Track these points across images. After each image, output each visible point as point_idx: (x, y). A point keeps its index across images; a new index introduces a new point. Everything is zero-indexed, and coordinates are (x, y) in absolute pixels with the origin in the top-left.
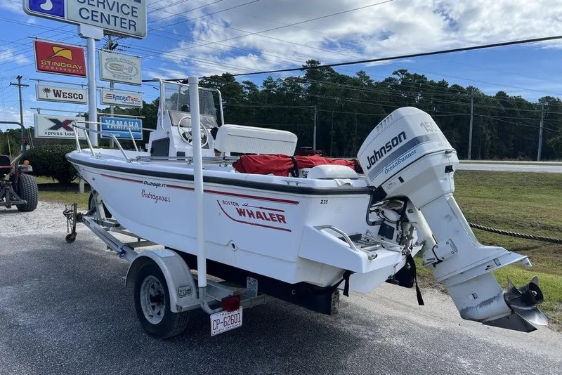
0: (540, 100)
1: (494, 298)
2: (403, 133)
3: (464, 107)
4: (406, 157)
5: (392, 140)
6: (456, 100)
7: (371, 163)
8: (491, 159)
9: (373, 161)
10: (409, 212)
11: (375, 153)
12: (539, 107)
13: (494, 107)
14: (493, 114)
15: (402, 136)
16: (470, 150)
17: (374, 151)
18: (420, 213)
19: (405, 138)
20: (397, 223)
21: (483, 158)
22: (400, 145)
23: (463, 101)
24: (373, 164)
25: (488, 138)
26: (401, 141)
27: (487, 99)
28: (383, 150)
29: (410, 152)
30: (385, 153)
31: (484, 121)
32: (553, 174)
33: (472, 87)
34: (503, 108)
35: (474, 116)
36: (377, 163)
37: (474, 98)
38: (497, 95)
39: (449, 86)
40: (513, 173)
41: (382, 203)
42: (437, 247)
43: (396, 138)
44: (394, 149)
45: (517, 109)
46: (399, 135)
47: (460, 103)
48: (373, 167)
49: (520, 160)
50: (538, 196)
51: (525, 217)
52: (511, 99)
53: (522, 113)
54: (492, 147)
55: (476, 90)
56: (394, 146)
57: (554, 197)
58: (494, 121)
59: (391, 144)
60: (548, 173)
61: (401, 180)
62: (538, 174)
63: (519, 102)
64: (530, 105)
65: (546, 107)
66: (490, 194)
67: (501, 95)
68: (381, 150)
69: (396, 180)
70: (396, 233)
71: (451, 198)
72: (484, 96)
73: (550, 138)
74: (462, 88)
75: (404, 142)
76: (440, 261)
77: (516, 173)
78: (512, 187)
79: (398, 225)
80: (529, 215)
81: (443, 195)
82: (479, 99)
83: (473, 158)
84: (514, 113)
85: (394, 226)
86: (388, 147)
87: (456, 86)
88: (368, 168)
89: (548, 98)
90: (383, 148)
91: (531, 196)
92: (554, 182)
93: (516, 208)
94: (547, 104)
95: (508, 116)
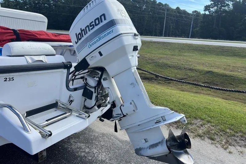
0: (192, 12)
1: (159, 142)
2: (104, 15)
3: (163, 13)
4: (105, 36)
5: (95, 20)
6: (160, 9)
7: (79, 39)
8: (172, 37)
9: (80, 38)
10: (104, 80)
11: (82, 31)
12: (192, 15)
13: (175, 14)
14: (174, 17)
15: (103, 17)
16: (164, 32)
17: (81, 29)
18: (113, 80)
19: (105, 19)
20: (95, 88)
21: (169, 36)
22: (101, 24)
23: (162, 10)
24: (80, 39)
25: (171, 27)
26: (102, 22)
27: (172, 10)
28: (87, 28)
29: (109, 31)
30: (89, 31)
31: (170, 20)
32: (195, 45)
33: (166, 4)
34: (178, 14)
35: (166, 17)
36: (83, 39)
37: (167, 9)
38: (176, 8)
39: (157, 3)
40: (180, 43)
41: (87, 71)
42: (123, 106)
43: (98, 19)
44: (96, 28)
45: (184, 15)
46: (101, 16)
47: (161, 11)
48: (80, 42)
49: (183, 38)
50: (188, 54)
51: (182, 64)
52: (182, 10)
53: (185, 17)
54: (173, 32)
55: (168, 5)
56: (96, 25)
57: (194, 55)
58: (174, 20)
59: (94, 23)
60: (193, 44)
61: (101, 54)
62: (189, 44)
63: (185, 12)
64: (188, 14)
65: (194, 15)
66: (170, 53)
67: (178, 8)
68: (86, 28)
69: (96, 53)
70: (94, 95)
71: (135, 70)
72: (171, 8)
73: (195, 29)
74: (162, 4)
75: (104, 22)
76: (124, 116)
77: (180, 44)
78: (179, 50)
79: (95, 89)
80: (184, 63)
81: (130, 68)
82: (169, 9)
83: (165, 36)
84: (182, 17)
85: (93, 90)
86: (91, 26)
87: (160, 3)
88: (76, 43)
89: (196, 11)
90: (88, 26)
91: (186, 54)
92: (195, 48)
93: (179, 60)
94: (195, 14)
95: (180, 18)
